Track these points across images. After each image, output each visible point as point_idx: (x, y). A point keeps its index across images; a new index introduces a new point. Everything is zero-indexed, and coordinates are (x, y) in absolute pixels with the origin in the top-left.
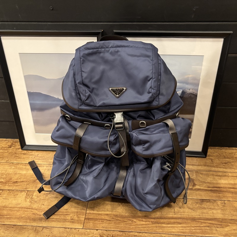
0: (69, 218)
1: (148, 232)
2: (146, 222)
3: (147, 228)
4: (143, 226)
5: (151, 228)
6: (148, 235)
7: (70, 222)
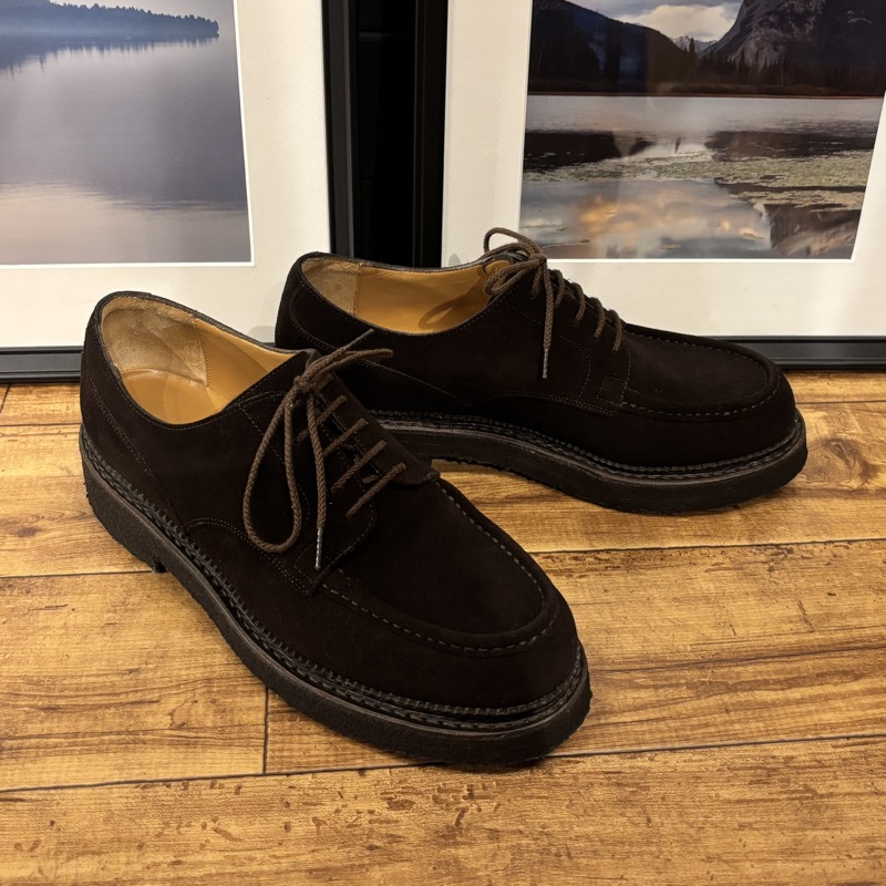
0: (157, 719)
1: (685, 745)
2: (656, 687)
3: (672, 724)
4: (643, 715)
5: (694, 721)
6: (691, 761)
7: (171, 744)
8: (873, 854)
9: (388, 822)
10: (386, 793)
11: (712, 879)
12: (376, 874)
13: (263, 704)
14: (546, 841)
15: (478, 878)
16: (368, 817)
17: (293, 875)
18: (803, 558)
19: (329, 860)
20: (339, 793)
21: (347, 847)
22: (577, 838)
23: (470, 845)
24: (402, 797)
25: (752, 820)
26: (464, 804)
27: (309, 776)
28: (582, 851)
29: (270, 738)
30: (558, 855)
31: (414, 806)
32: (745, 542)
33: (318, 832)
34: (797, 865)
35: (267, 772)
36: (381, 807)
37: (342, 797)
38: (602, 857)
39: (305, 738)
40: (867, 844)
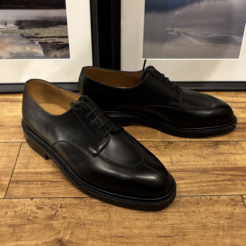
8: (173, 229)
9: (35, 213)
10: (37, 205)
11: (124, 233)
12: (28, 227)
13: (9, 179)
14: (79, 220)
15: (56, 229)
16: (30, 211)
17: (4, 226)
18: (176, 145)
19: (16, 223)
20: (24, 204)
21: (22, 219)
22: (88, 220)
23: (57, 220)
24: (41, 206)
25: (140, 217)
26: (58, 209)
27: (17, 199)
28: (88, 224)
29: (9, 189)
30: (81, 224)
31: (44, 209)
32: (160, 140)
33: (15, 215)
34: (150, 231)
35: (5, 198)
36: (34, 209)
37: (24, 205)
38: (94, 226)
39: (18, 189)
40: (172, 226)
